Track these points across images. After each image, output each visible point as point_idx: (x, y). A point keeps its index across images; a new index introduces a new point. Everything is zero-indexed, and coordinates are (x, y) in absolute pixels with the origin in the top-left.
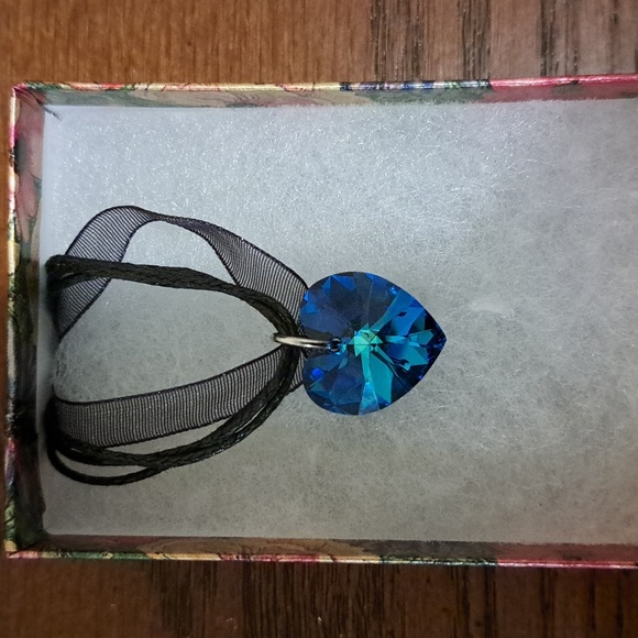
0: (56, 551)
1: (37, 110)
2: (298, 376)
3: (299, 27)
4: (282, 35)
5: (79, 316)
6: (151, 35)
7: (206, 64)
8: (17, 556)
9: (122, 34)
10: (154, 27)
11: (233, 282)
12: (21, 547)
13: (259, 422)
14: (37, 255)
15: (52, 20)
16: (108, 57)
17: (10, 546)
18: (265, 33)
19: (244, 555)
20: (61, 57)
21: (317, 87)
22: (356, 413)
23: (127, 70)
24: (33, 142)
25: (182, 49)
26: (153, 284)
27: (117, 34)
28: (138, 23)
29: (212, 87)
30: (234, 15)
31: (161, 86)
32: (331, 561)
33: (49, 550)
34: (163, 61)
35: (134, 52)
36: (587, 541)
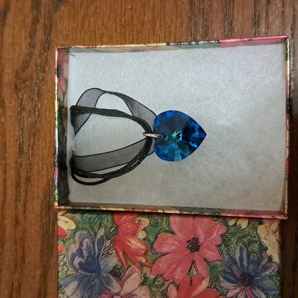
0: (71, 206)
1: (66, 55)
2: (152, 148)
3: (163, 20)
4: (156, 23)
5: (81, 127)
6: (110, 24)
7: (129, 35)
8: (58, 207)
9: (100, 25)
10: (111, 22)
11: (131, 115)
12: (59, 205)
13: (139, 163)
14: (67, 106)
15: (76, 21)
16: (95, 34)
17: (56, 204)
18: (150, 23)
19: (133, 209)
20: (79, 34)
21: (158, 45)
22: (173, 161)
23: (101, 38)
24: (65, 66)
25: (121, 30)
26: (103, 115)
27: (98, 25)
28: (106, 21)
29: (122, 46)
30: (139, 16)
31: (105, 46)
32: (162, 212)
33: (68, 206)
34: (114, 34)
35: (104, 31)
36: (259, 209)
